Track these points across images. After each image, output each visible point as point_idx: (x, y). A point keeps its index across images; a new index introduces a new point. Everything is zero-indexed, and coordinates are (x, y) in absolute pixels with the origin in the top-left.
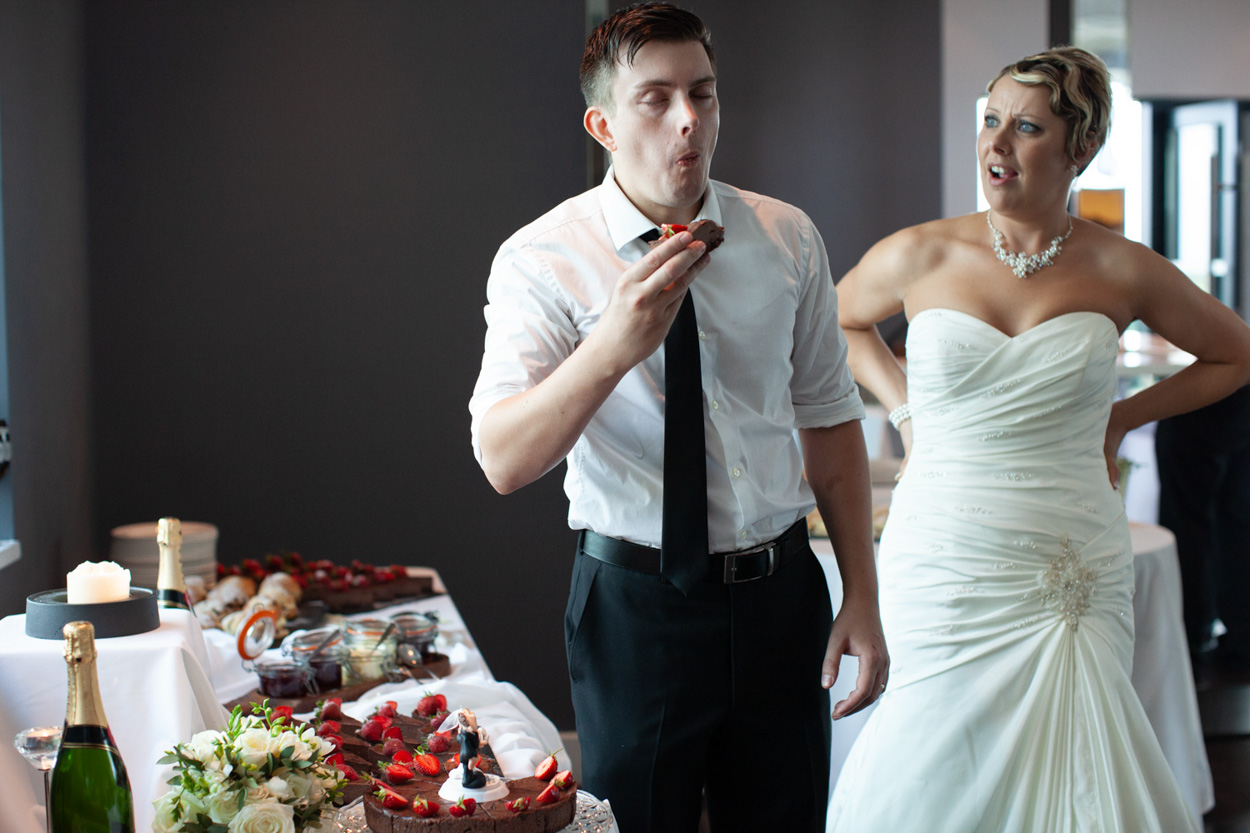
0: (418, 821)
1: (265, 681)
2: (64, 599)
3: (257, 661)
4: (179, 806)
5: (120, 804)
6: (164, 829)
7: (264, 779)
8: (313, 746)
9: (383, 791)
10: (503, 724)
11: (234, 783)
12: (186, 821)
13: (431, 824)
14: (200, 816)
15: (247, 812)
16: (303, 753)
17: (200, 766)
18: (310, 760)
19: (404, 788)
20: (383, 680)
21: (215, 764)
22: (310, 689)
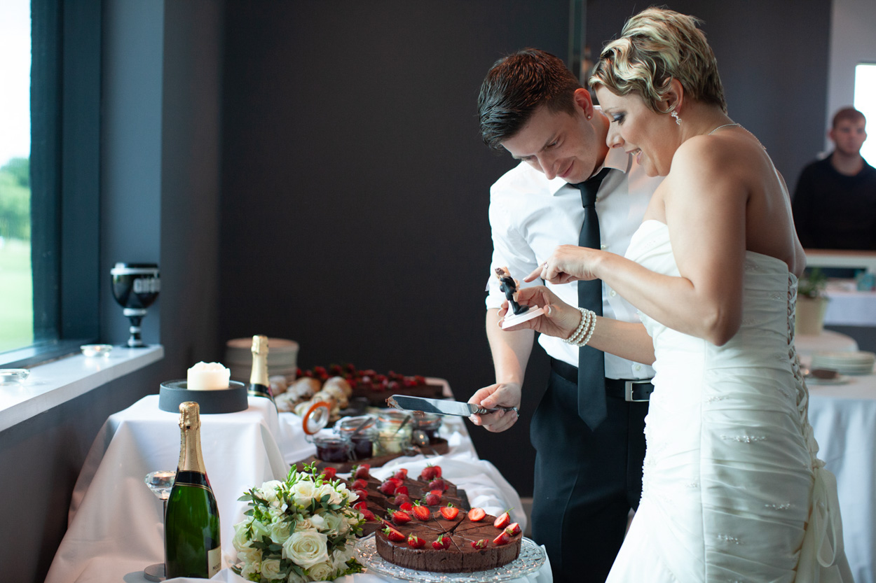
0: (411, 550)
1: (320, 450)
2: (185, 386)
3: (316, 436)
4: (251, 529)
5: (211, 526)
6: (240, 545)
7: (309, 515)
8: (344, 495)
9: (388, 529)
10: (480, 489)
11: (288, 516)
12: (255, 540)
13: (419, 553)
14: (264, 537)
15: (296, 537)
16: (336, 499)
17: (266, 504)
18: (340, 504)
19: (404, 528)
20: (401, 454)
21: (276, 503)
22: (350, 457)
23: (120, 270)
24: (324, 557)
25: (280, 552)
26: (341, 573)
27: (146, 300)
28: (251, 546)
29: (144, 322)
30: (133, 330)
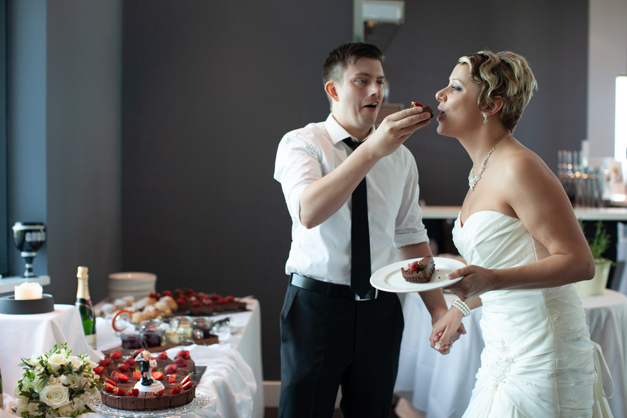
0: (115, 397)
1: (124, 342)
2: (14, 298)
3: (123, 332)
4: (22, 384)
7: (58, 375)
9: (105, 384)
11: (43, 375)
12: (24, 390)
13: (119, 398)
14: (30, 389)
15: (48, 389)
16: (77, 365)
17: (32, 367)
21: (38, 368)
22: (142, 346)
23: (18, 227)
24: (66, 401)
25: (38, 398)
26: (81, 412)
27: (35, 246)
28: (20, 394)
29: (35, 261)
30: (27, 266)
